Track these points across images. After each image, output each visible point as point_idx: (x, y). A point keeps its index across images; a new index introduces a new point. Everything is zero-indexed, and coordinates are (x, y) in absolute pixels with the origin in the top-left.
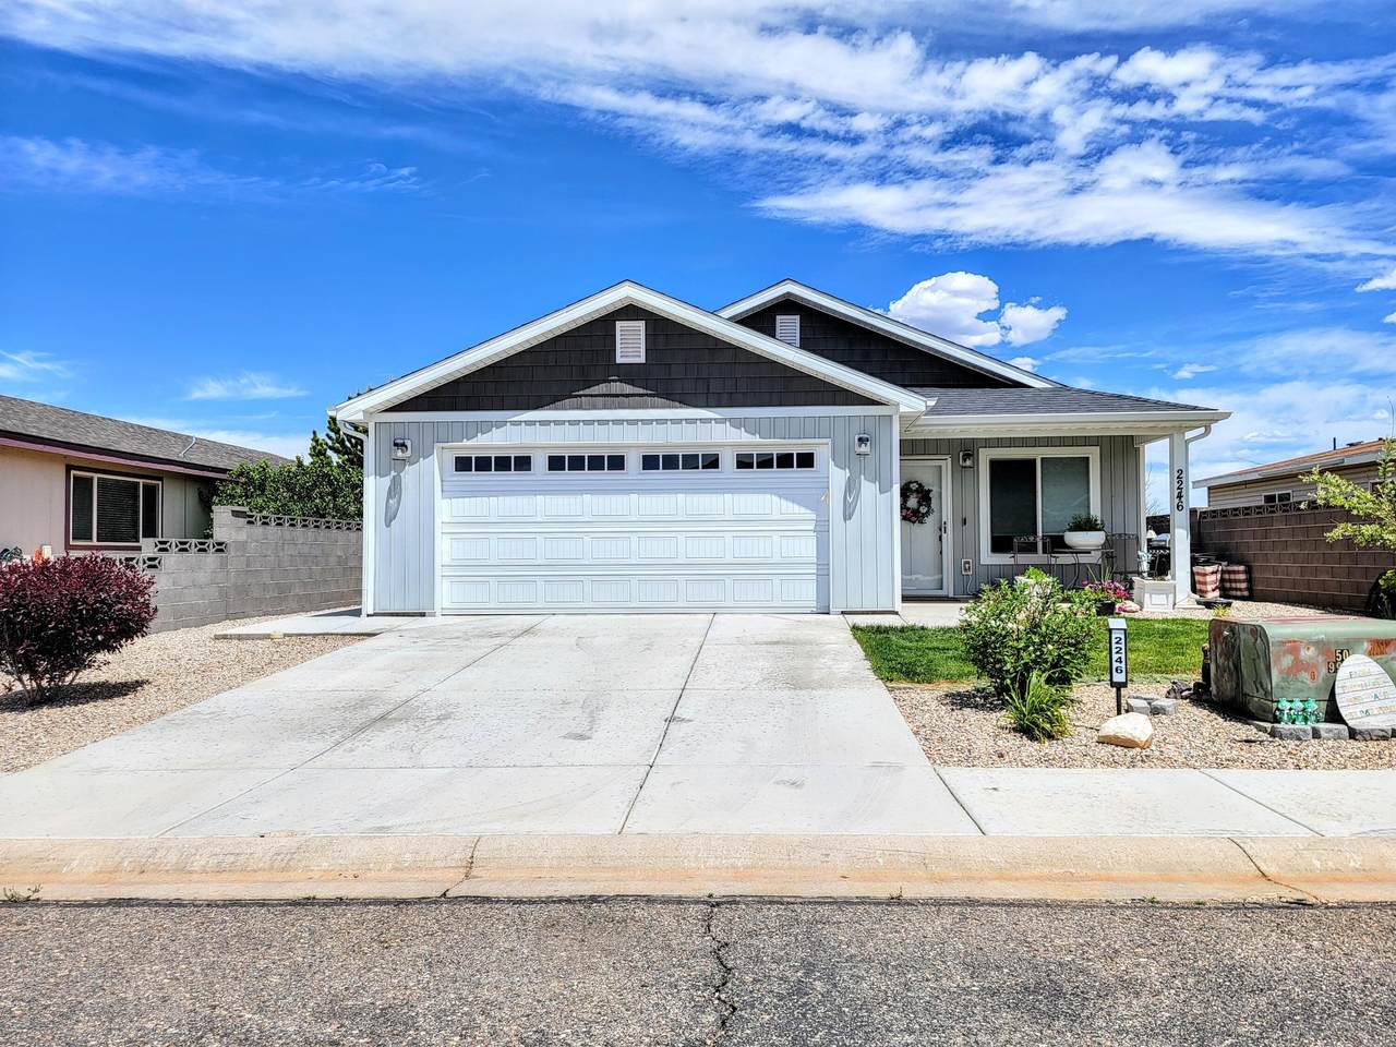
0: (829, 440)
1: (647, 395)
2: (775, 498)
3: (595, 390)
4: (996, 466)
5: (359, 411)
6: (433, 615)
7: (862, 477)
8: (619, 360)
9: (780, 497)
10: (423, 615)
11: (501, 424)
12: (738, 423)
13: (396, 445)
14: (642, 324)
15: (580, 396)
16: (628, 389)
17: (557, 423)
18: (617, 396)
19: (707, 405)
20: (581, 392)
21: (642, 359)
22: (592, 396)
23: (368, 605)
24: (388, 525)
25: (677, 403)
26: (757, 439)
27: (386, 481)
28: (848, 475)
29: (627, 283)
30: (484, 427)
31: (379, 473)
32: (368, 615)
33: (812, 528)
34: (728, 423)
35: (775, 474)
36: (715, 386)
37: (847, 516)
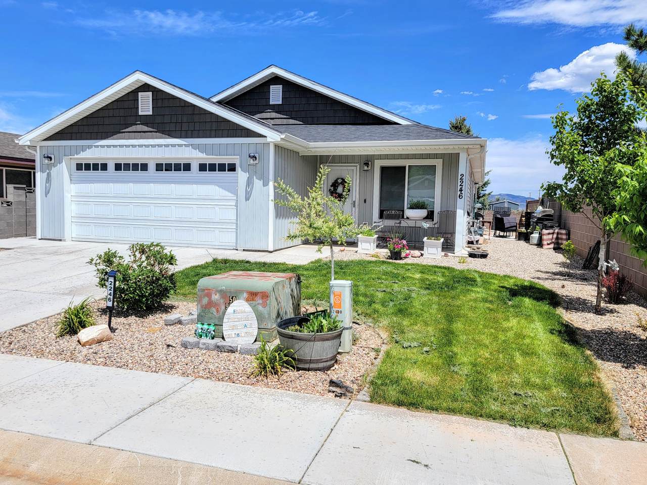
0: (239, 156)
1: (154, 132)
2: (217, 188)
3: (129, 129)
4: (384, 169)
5: (28, 140)
6: (65, 240)
7: (255, 177)
8: (140, 113)
9: (219, 186)
10: (60, 240)
11: (90, 147)
12: (194, 147)
13: (44, 157)
14: (150, 94)
15: (124, 132)
16: (146, 128)
17: (115, 146)
18: (140, 132)
19: (180, 137)
20: (124, 131)
21: (150, 113)
22: (129, 132)
23: (39, 235)
24: (46, 197)
25: (167, 136)
26: (203, 155)
27: (45, 175)
28: (248, 176)
29: (138, 72)
30: (83, 149)
31: (42, 171)
32: (40, 239)
33: (234, 204)
34: (191, 147)
35: (217, 174)
36: (185, 127)
37: (247, 199)
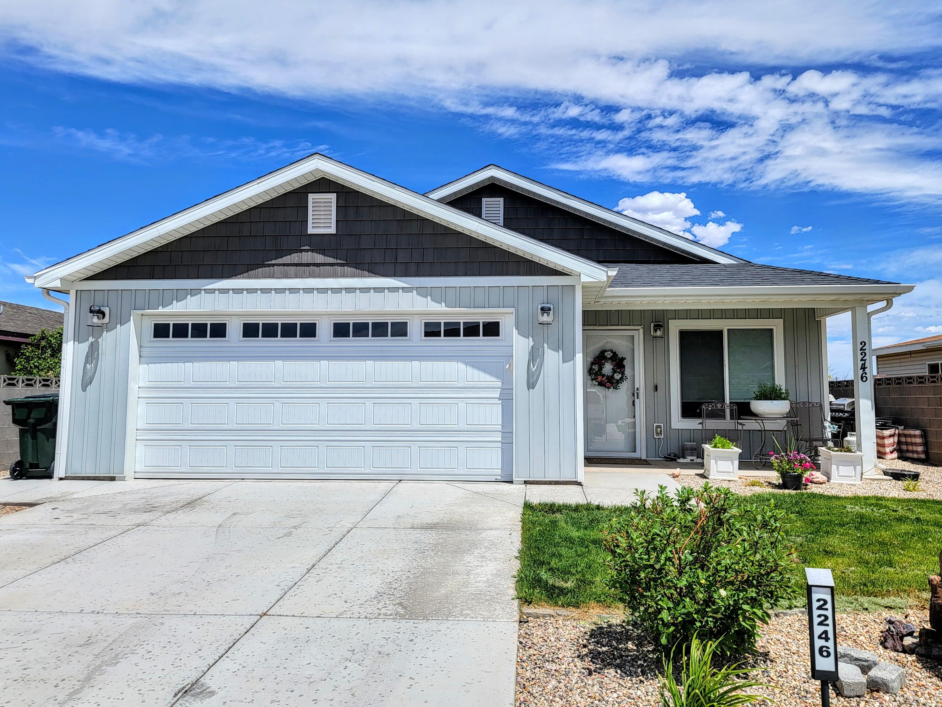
0: (512, 310)
1: (337, 264)
2: (462, 366)
3: (287, 259)
4: (684, 335)
5: (55, 279)
6: (123, 479)
7: (546, 345)
8: (310, 231)
9: (466, 364)
10: (113, 479)
11: (194, 292)
12: (423, 292)
13: (91, 311)
14: (333, 197)
15: (273, 265)
16: (319, 258)
17: (251, 291)
18: (308, 265)
19: (394, 274)
20: (273, 262)
21: (333, 230)
22: (284, 265)
23: (60, 468)
24: (84, 389)
25: (366, 273)
26: (441, 308)
27: (84, 347)
28: (532, 344)
29: (317, 156)
30: (180, 295)
31: (78, 338)
32: (61, 479)
33: (498, 396)
34: (415, 292)
35: (462, 341)
36: (402, 257)
37: (531, 385)
